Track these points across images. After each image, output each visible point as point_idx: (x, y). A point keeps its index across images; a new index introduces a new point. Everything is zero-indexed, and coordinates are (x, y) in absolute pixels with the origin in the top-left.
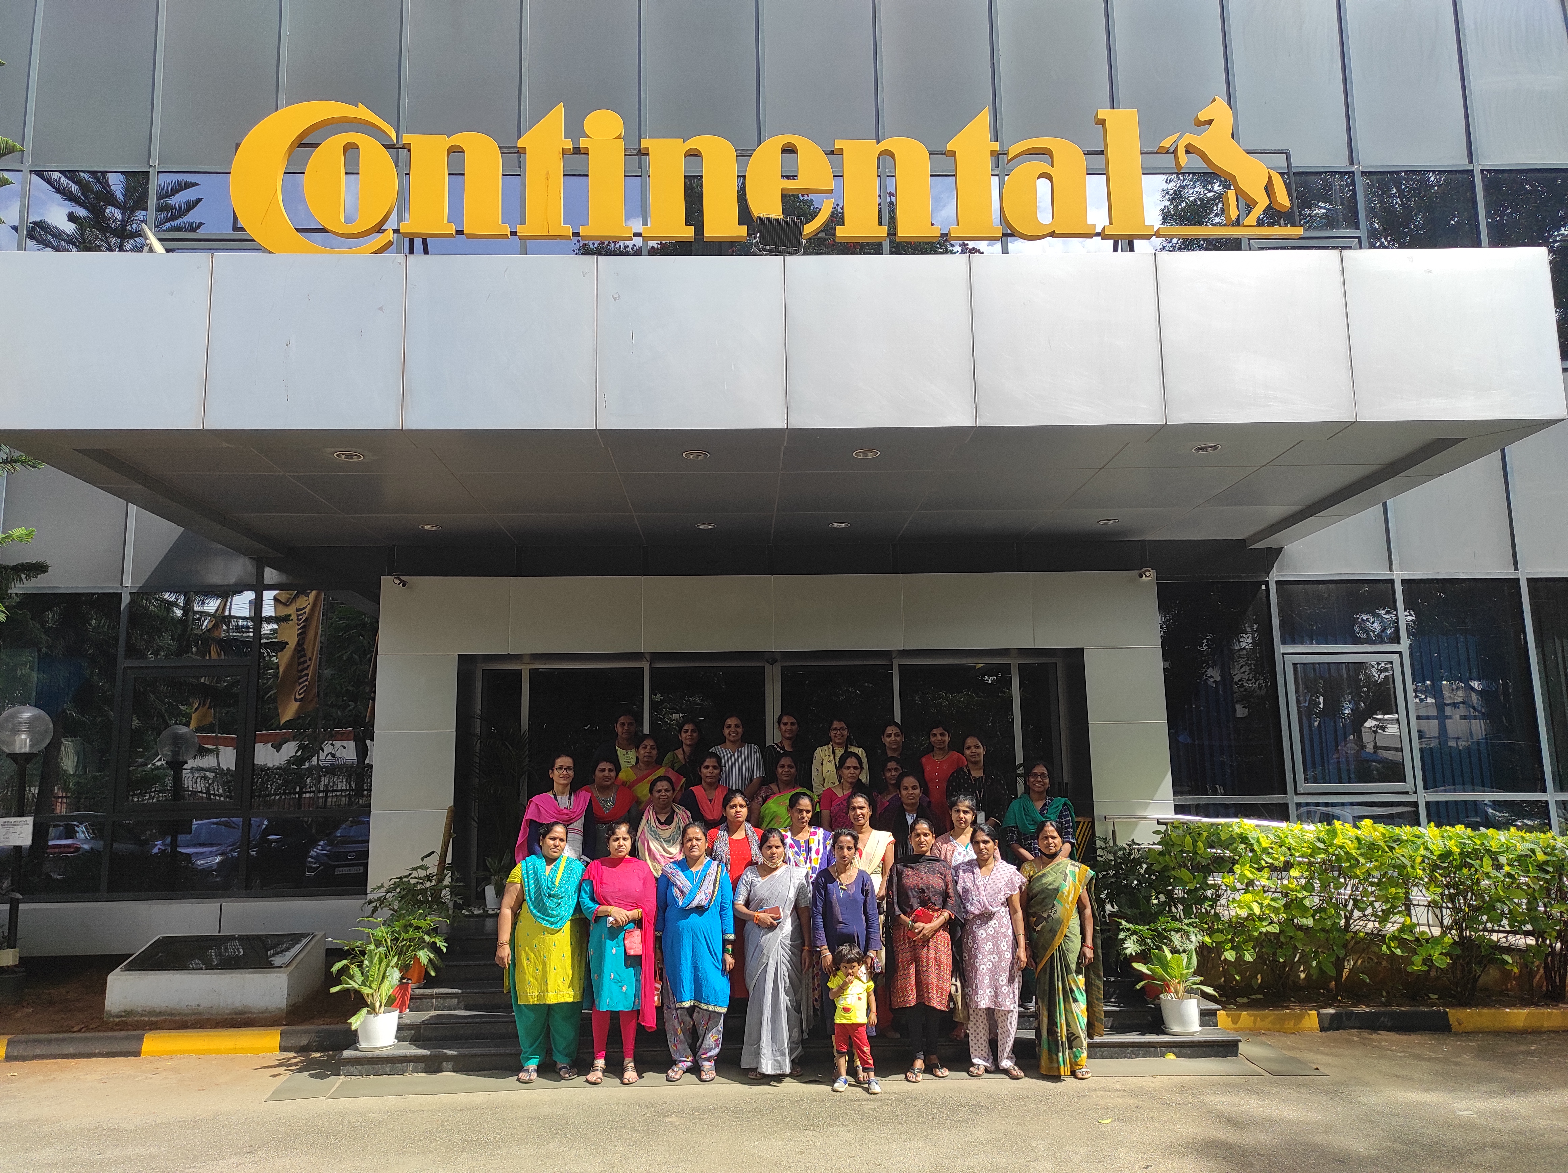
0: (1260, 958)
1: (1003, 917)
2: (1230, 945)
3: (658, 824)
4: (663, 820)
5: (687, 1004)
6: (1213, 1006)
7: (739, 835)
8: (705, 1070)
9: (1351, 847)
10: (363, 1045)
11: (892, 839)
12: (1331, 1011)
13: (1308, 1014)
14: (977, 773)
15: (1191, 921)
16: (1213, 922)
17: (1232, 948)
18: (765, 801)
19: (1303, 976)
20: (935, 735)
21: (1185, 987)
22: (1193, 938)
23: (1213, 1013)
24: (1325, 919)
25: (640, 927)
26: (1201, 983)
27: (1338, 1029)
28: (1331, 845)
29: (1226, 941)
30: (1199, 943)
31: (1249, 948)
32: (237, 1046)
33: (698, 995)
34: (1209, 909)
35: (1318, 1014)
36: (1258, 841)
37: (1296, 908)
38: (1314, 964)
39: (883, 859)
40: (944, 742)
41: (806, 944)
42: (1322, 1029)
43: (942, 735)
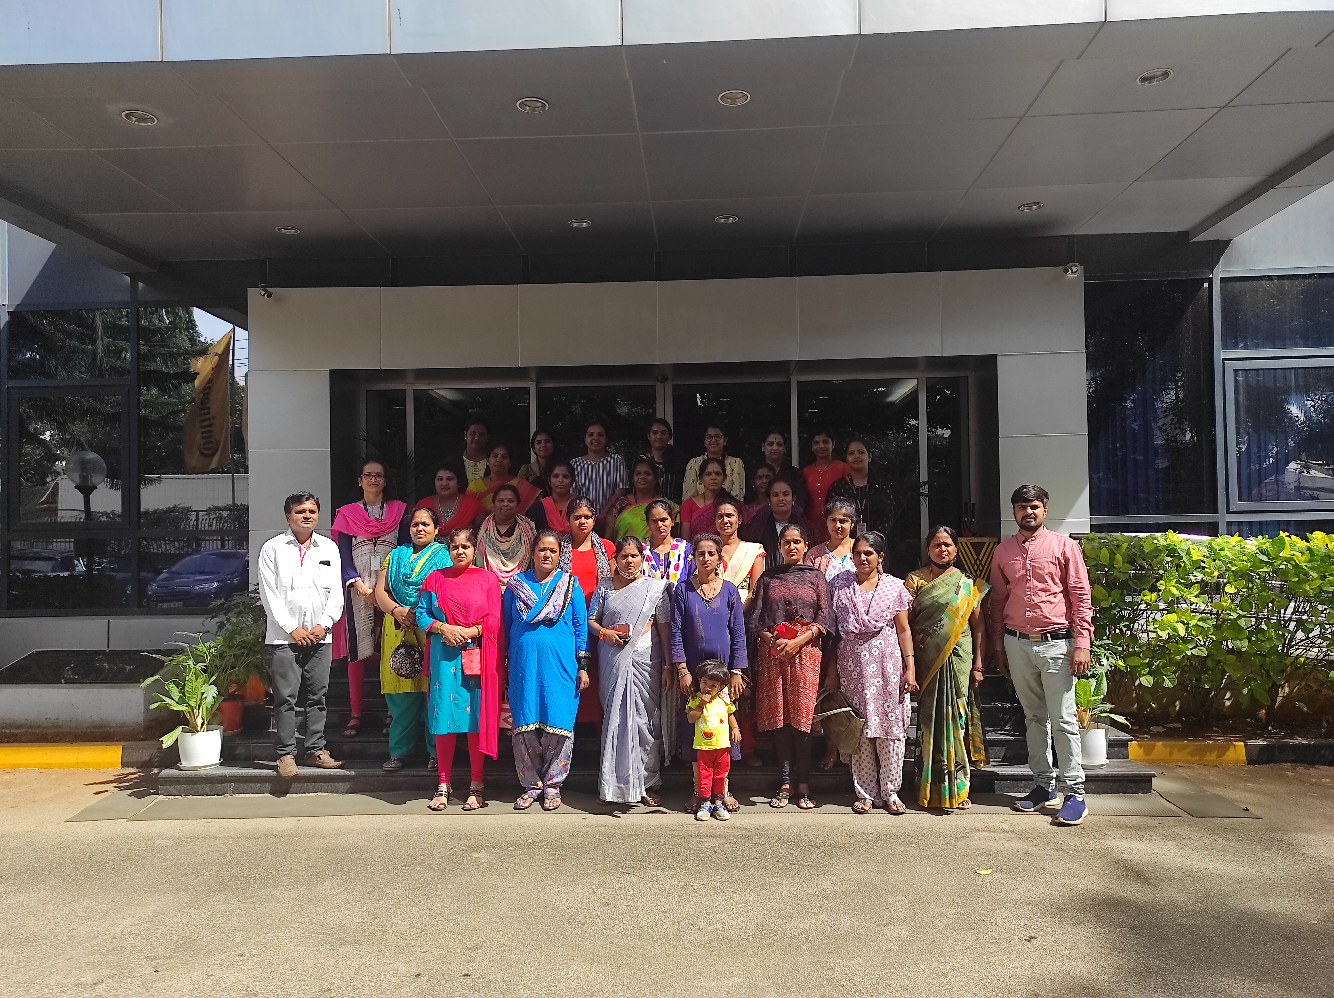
0: (1181, 685)
1: (890, 636)
2: (1147, 669)
3: (497, 535)
4: (502, 532)
5: (532, 727)
6: (1125, 736)
7: (585, 547)
8: (549, 797)
9: (1301, 559)
10: (184, 764)
11: (762, 551)
12: (1261, 742)
13: (1234, 746)
14: (860, 482)
15: (1102, 642)
16: (1129, 644)
17: (1149, 673)
18: (620, 512)
19: (1228, 703)
20: (818, 442)
21: (1092, 715)
22: (1104, 661)
23: (1124, 744)
24: (1263, 641)
25: (480, 646)
26: (1111, 711)
27: (1268, 762)
28: (1277, 558)
29: (1143, 666)
30: (1111, 666)
31: (1170, 673)
32: (79, 761)
33: (543, 717)
34: (1124, 629)
35: (1246, 745)
36: (1188, 553)
37: (1229, 628)
38: (1245, 691)
39: (751, 573)
40: (827, 449)
41: (667, 664)
42: (1250, 762)
43: (825, 442)
